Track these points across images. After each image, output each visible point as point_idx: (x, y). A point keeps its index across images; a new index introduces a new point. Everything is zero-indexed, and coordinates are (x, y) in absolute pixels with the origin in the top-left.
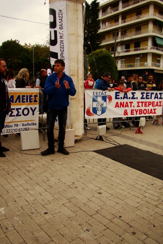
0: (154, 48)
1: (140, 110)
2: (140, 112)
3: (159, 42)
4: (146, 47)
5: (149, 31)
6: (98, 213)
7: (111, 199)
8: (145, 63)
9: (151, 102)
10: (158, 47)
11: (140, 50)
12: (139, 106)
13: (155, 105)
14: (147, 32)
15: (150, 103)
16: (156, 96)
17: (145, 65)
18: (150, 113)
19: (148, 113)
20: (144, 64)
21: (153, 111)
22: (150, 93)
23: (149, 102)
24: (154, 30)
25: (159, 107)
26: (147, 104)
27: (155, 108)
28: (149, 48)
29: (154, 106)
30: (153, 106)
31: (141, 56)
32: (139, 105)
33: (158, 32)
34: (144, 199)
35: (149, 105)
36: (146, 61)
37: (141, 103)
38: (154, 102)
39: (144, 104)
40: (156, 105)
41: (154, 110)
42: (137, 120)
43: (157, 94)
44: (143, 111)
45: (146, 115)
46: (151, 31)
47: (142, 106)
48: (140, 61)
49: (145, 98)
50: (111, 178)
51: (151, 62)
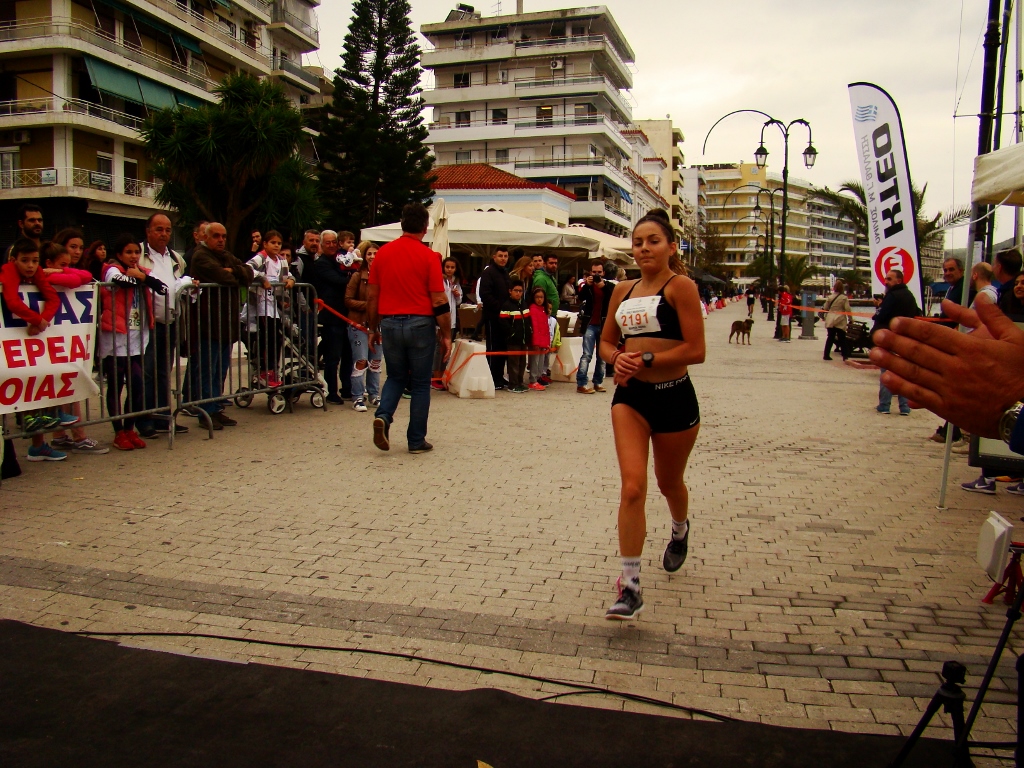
0: (81, 108)
3: (101, 80)
4: (46, 100)
5: (55, 29)
8: (44, 174)
10: (98, 102)
11: (15, 110)
13: (67, 353)
14: (46, 33)
15: (36, 348)
17: (43, 183)
18: (41, 394)
19: (28, 399)
20: (39, 178)
21: (58, 386)
24: (75, 25)
26: (19, 353)
27: (67, 368)
28: (58, 105)
29: (64, 360)
30: (54, 360)
31: (25, 139)
33: (94, 38)
35: (32, 356)
36: (50, 164)
38: (61, 339)
41: (67, 378)
45: (13, 406)
46: (61, 29)
48: (17, 164)
51: (70, 166)
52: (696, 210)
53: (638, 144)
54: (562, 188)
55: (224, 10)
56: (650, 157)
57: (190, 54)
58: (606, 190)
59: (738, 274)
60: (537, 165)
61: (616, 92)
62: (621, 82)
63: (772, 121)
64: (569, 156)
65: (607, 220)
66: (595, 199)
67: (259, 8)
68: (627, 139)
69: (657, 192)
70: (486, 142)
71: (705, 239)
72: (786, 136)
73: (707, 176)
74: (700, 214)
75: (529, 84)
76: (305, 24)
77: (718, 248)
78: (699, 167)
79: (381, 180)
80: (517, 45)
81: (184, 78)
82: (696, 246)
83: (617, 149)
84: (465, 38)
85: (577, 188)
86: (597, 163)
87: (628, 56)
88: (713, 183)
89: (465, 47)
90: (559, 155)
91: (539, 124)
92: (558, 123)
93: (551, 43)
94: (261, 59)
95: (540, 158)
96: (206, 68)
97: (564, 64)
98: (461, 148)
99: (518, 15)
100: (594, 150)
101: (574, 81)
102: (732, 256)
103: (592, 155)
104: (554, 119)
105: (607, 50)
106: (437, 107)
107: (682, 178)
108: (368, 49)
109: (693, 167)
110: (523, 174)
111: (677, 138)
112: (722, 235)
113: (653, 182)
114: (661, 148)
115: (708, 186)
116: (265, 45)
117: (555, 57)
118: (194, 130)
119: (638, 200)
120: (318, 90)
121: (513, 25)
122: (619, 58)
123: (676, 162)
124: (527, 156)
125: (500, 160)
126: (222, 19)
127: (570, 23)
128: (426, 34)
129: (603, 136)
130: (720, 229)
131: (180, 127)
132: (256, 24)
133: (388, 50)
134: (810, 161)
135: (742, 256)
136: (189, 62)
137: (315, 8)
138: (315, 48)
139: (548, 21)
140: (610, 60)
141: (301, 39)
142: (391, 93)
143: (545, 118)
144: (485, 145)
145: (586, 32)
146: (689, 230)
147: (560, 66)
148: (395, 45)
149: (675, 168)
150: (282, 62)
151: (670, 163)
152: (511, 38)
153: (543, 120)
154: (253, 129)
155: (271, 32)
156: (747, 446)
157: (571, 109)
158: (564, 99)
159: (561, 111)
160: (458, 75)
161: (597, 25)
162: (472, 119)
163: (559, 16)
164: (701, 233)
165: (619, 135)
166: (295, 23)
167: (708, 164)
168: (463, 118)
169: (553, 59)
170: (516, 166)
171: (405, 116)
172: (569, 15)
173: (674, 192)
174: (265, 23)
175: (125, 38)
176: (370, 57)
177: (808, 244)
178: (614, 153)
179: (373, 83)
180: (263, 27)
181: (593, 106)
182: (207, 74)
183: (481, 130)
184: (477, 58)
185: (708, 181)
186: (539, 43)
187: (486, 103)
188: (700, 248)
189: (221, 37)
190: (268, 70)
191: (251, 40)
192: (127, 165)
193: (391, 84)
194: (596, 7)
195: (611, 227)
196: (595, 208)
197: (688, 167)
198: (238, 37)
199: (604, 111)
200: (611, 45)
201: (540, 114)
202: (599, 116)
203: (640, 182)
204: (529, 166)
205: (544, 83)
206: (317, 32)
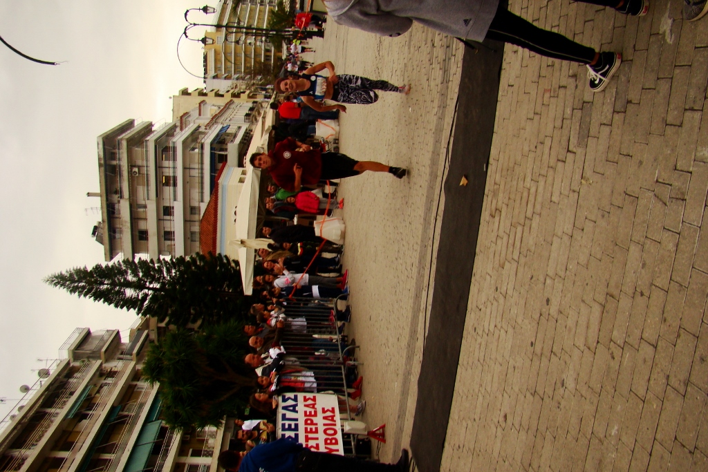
1: (326, 443)
2: (331, 443)
6: (535, 391)
7: (510, 388)
9: (306, 421)
12: (317, 445)
13: (313, 411)
15: (309, 422)
16: (292, 408)
18: (333, 420)
19: (335, 425)
21: (329, 414)
22: (284, 422)
23: (306, 423)
25: (317, 402)
26: (311, 429)
27: (320, 411)
29: (316, 412)
30: (315, 415)
32: (315, 446)
34: (499, 326)
35: (312, 423)
37: (310, 441)
38: (305, 412)
39: (310, 435)
40: (313, 407)
41: (324, 411)
42: (352, 449)
43: (285, 408)
44: (330, 437)
45: (337, 429)
47: (317, 439)
49: (296, 432)
50: (477, 419)
52: (235, 82)
53: (190, 119)
54: (218, 172)
55: (93, 389)
56: (198, 111)
57: (121, 413)
58: (220, 142)
59: (279, 54)
60: (202, 188)
61: (155, 133)
62: (148, 129)
63: (185, 33)
64: (197, 166)
65: (241, 142)
66: (226, 150)
67: (91, 368)
68: (186, 127)
69: (222, 108)
70: (185, 221)
71: (255, 76)
72: (195, 25)
73: (212, 73)
74: (237, 79)
75: (148, 190)
76: (102, 338)
77: (261, 67)
78: (205, 78)
79: (210, 288)
80: (121, 197)
81: (137, 417)
82: (260, 83)
83: (193, 133)
84: (114, 232)
85: (218, 162)
86: (202, 147)
87: (130, 124)
88: (216, 69)
89: (121, 232)
90: (196, 173)
91: (175, 185)
92: (174, 172)
93: (121, 175)
94: (124, 368)
95: (197, 185)
96: (130, 403)
97: (135, 166)
98: (189, 237)
99: (101, 196)
100: (193, 149)
101: (147, 161)
102: (267, 58)
103: (197, 150)
104: (171, 174)
105: (127, 137)
106: (160, 252)
107: (213, 90)
108: (124, 293)
109: (205, 82)
110: (207, 198)
111: (185, 93)
112: (253, 64)
113: (215, 110)
114: (192, 103)
115: (219, 72)
116: (116, 365)
117: (130, 173)
118: (178, 398)
119: (228, 121)
120: (146, 332)
121: (107, 200)
122: (132, 130)
123: (202, 94)
124: (195, 194)
125: (197, 212)
126: (98, 392)
127: (108, 162)
128: (111, 258)
129: (184, 142)
130: (248, 65)
131: (175, 408)
132: (102, 370)
133: (125, 279)
134: (212, 10)
135: (267, 51)
136: (126, 413)
137: (92, 331)
138: (118, 332)
139: (106, 176)
140: (134, 135)
141: (112, 341)
142: (153, 280)
143: (170, 181)
144: (187, 222)
145: (114, 151)
146: (248, 87)
147: (136, 170)
148: (123, 275)
149: (205, 95)
150: (127, 354)
151: (202, 98)
152: (116, 202)
153: (172, 182)
154: (178, 362)
155: (107, 361)
156: (377, 70)
157: (166, 163)
158: (158, 167)
159: (167, 170)
160: (140, 237)
161: (110, 143)
162: (169, 230)
163: (103, 169)
164: (250, 78)
165: (183, 132)
166: (102, 344)
167: (203, 72)
168: (169, 235)
169: (131, 174)
170: (202, 201)
171: (169, 271)
172: (102, 162)
173: (222, 96)
174: (101, 365)
175: (110, 453)
176: (129, 292)
177: (261, 5)
178: (195, 136)
179: (146, 291)
180: (104, 365)
181: (164, 149)
182: (135, 402)
183: (177, 224)
184: (129, 225)
185: (215, 72)
186: (120, 183)
187: (159, 220)
188: (261, 80)
189: (110, 393)
190: (133, 363)
191: (112, 374)
192: (193, 455)
193: (147, 279)
194: (98, 144)
195: (245, 139)
196: (232, 150)
197: (204, 86)
198: (111, 382)
199: (167, 141)
200: (124, 135)
201: (167, 184)
202: (171, 145)
203: (215, 119)
204: (202, 193)
205: (148, 180)
206: (108, 331)
